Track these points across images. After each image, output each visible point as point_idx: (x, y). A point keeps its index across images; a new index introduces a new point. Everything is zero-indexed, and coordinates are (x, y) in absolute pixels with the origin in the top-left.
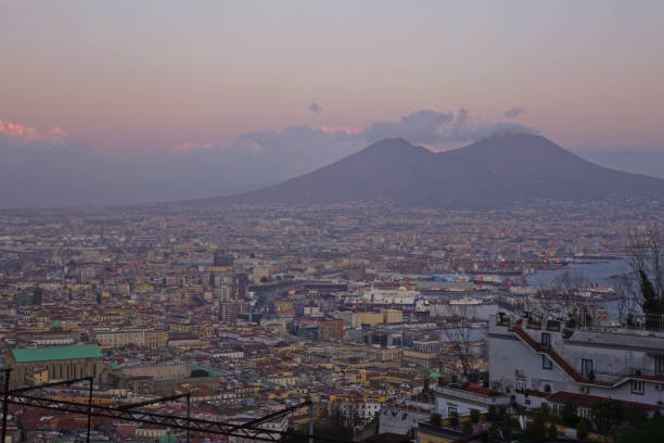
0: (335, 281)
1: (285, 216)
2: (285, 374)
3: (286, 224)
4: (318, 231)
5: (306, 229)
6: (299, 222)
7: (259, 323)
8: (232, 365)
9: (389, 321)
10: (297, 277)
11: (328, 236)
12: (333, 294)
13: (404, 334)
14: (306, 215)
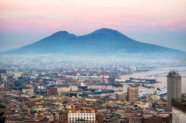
0: (47, 78)
1: (23, 59)
2: (39, 106)
3: (24, 61)
4: (36, 64)
5: (32, 63)
6: (29, 61)
7: (22, 91)
8: (15, 104)
9: (73, 90)
10: (32, 77)
11: (40, 65)
12: (48, 82)
13: (83, 93)
14: (31, 58)
